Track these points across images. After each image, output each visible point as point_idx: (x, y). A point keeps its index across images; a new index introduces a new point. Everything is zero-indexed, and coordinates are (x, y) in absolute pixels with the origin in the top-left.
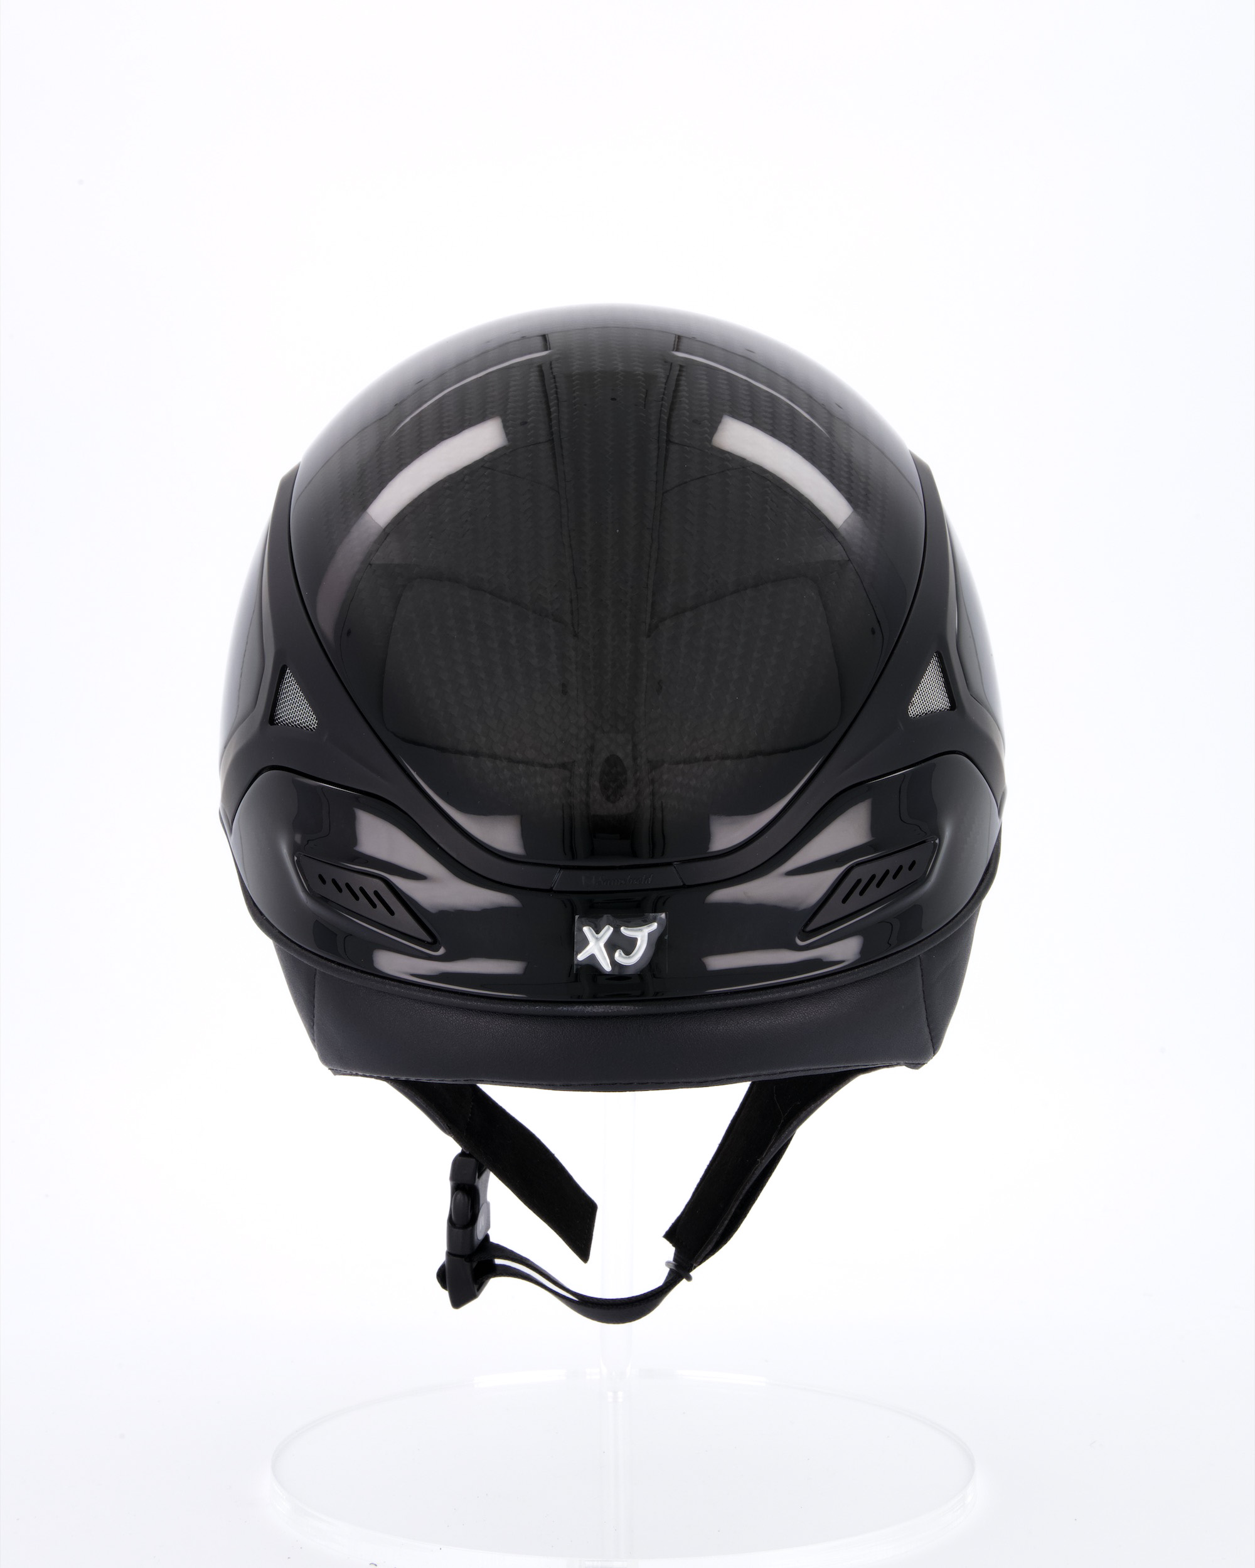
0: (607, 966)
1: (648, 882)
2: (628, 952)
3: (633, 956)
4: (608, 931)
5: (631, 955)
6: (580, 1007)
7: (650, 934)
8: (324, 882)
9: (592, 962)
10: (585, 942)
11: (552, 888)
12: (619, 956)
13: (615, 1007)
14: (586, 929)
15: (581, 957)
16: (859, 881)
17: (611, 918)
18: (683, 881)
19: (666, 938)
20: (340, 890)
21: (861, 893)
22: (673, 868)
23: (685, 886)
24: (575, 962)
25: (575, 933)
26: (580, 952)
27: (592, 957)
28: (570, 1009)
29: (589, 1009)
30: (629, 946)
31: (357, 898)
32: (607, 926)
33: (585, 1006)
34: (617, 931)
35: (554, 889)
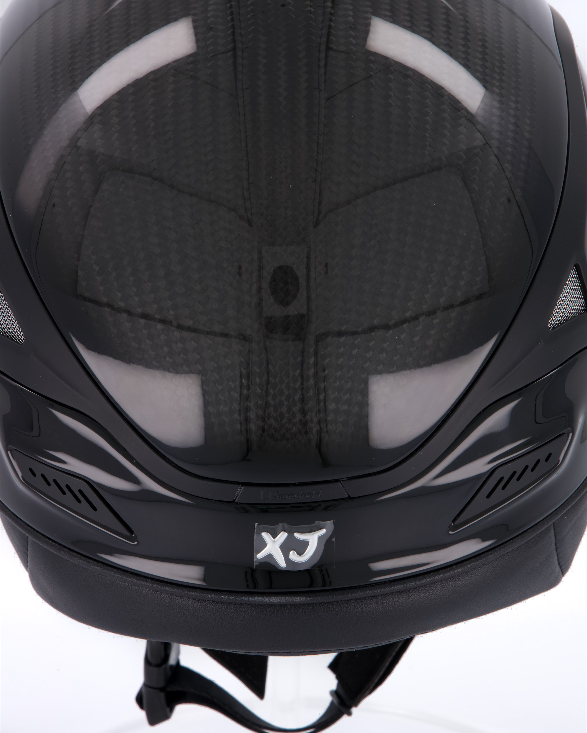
0: (282, 563)
1: (317, 497)
2: (300, 554)
3: (304, 556)
4: (283, 536)
5: (302, 555)
6: (260, 598)
7: (320, 538)
8: (34, 475)
9: (270, 560)
10: (264, 545)
11: (234, 500)
12: (293, 556)
13: (289, 598)
14: (264, 534)
15: (260, 556)
16: (502, 479)
17: (286, 526)
18: (348, 494)
19: (334, 540)
20: (49, 484)
21: (503, 488)
22: (339, 483)
23: (350, 498)
24: (255, 560)
25: (255, 537)
26: (259, 552)
27: (270, 556)
28: (250, 599)
29: (267, 600)
30: (300, 548)
31: (64, 493)
32: (282, 532)
33: (263, 597)
34: (290, 536)
35: (236, 501)
